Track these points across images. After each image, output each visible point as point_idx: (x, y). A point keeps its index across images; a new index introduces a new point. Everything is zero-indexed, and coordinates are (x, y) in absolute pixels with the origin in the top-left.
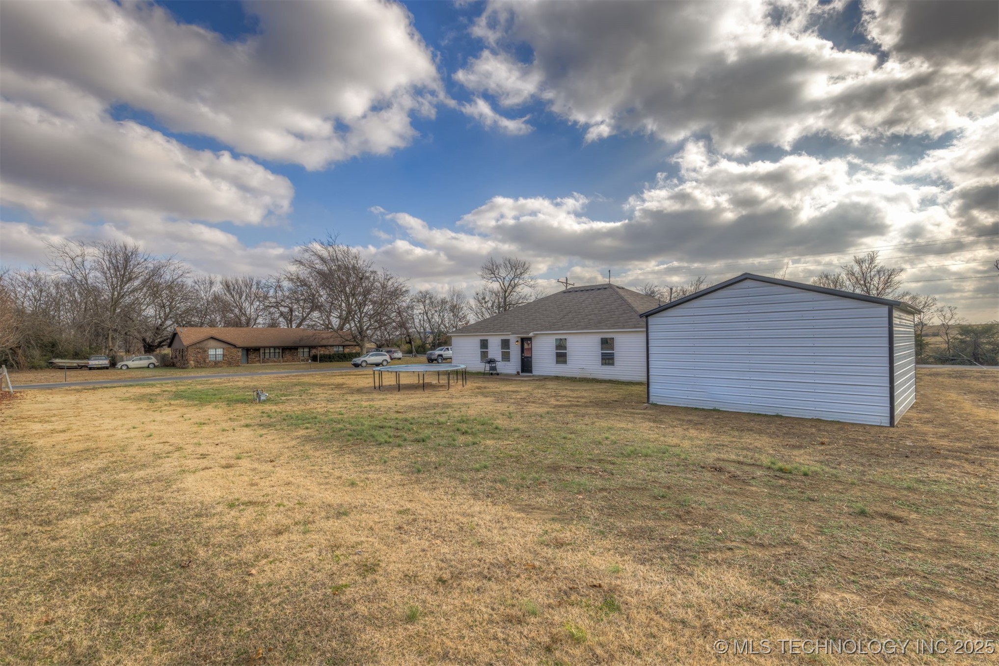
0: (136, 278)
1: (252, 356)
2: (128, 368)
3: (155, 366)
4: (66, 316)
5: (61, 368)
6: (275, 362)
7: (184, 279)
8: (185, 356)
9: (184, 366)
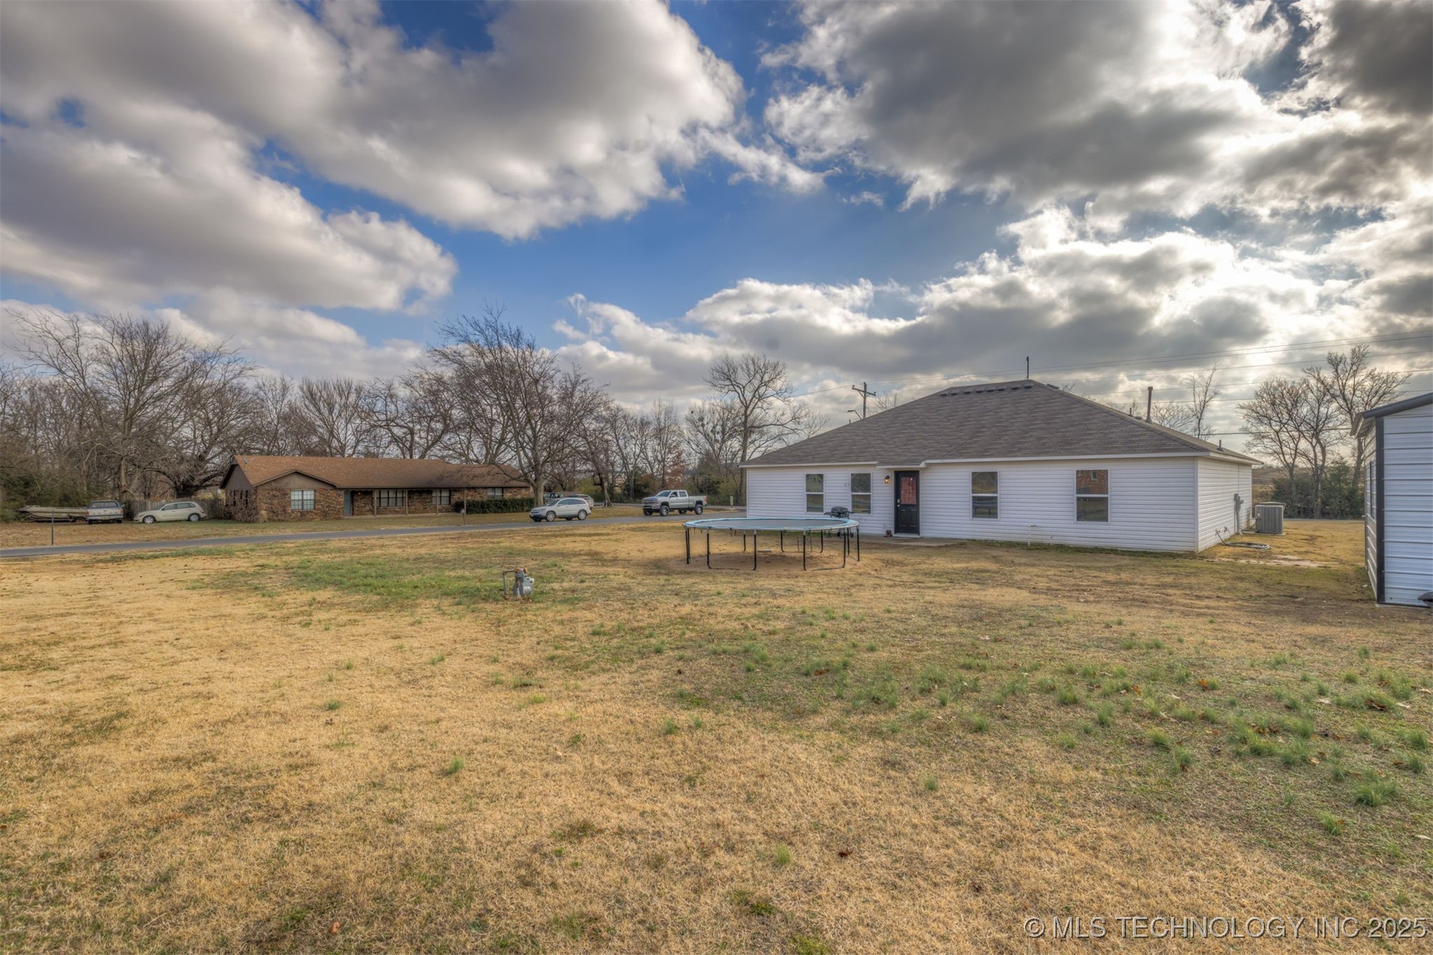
0: (166, 377)
1: (360, 503)
2: (155, 521)
3: (200, 519)
4: (46, 437)
5: (40, 521)
6: (397, 512)
7: (245, 380)
8: (252, 502)
9: (250, 518)
